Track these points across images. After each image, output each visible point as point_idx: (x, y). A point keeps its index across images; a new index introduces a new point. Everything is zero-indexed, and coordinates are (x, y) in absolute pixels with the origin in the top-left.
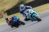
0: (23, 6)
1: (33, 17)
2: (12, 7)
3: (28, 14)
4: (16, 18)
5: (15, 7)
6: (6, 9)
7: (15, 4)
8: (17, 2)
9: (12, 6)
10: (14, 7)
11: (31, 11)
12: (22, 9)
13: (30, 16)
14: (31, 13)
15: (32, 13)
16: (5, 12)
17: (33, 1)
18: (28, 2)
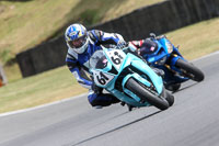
0: (81, 35)
1: (126, 91)
2: (44, 38)
3: (101, 74)
4: (160, 46)
5: (56, 38)
6: (17, 49)
7: (56, 24)
8: (66, 15)
9: (42, 32)
10: (52, 37)
11: (114, 61)
12: (77, 47)
13: (113, 87)
14: (113, 71)
15: (119, 68)
16: (10, 63)
17: (135, 12)
18: (115, 17)
